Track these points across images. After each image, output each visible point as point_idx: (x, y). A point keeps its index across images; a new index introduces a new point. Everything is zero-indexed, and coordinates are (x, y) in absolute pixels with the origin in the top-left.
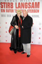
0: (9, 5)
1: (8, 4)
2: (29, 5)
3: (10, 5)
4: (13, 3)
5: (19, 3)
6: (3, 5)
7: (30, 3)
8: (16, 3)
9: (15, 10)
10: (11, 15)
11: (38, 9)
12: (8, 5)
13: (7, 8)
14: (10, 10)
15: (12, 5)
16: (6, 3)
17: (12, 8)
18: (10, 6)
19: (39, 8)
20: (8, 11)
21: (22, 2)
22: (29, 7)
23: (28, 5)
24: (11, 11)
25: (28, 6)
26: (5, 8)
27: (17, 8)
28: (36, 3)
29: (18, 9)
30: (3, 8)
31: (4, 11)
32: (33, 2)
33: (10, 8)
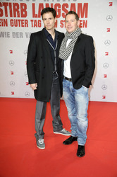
0: (17, 10)
1: (14, 7)
2: (64, 9)
3: (20, 10)
4: (25, 6)
5: (40, 4)
6: (3, 8)
7: (67, 5)
8: (33, 5)
9: (32, 21)
10: (21, 33)
11: (84, 19)
12: (15, 10)
13: (11, 16)
14: (19, 20)
15: (24, 10)
16: (10, 4)
17: (25, 16)
18: (18, 12)
19: (86, 17)
20: (14, 24)
21: (47, 2)
22: (63, 14)
23: (61, 8)
24: (22, 23)
25: (62, 12)
26: (7, 16)
27: (36, 17)
28: (80, 5)
29: (37, 19)
30: (4, 17)
31: (5, 23)
32: (74, 2)
33: (19, 16)
